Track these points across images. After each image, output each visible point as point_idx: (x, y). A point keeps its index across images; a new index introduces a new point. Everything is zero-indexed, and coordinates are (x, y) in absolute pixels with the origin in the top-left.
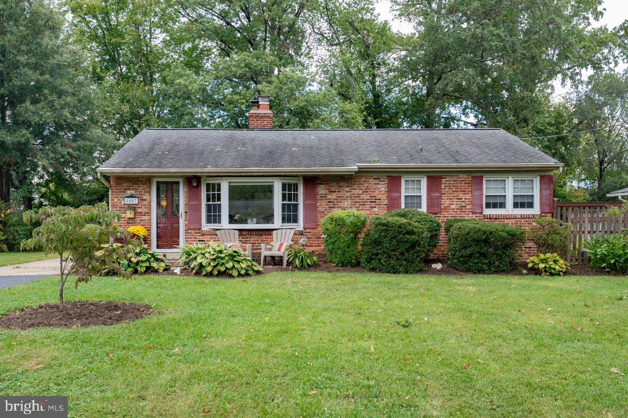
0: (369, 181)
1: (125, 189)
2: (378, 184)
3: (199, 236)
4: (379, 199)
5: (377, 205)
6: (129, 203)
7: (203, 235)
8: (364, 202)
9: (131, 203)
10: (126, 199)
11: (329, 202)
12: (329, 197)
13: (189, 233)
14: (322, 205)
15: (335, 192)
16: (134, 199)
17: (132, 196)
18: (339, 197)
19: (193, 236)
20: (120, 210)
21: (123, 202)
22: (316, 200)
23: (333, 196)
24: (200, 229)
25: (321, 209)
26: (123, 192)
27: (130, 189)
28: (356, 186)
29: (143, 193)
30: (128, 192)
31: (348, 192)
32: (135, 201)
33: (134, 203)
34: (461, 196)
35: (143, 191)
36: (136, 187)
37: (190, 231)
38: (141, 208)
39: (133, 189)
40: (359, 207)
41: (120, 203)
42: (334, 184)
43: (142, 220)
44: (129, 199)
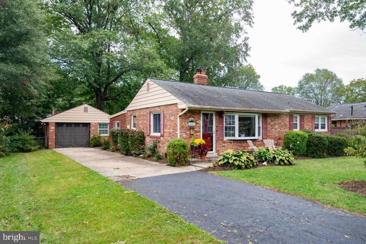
0: (284, 117)
1: (188, 117)
2: (286, 118)
3: (222, 143)
4: (287, 125)
5: (286, 127)
6: (190, 125)
7: (224, 143)
8: (282, 126)
9: (192, 125)
10: (189, 123)
11: (271, 126)
12: (271, 123)
13: (218, 142)
14: (269, 127)
15: (273, 121)
16: (193, 123)
17: (192, 121)
18: (275, 123)
19: (220, 143)
20: (185, 130)
21: (187, 125)
22: (267, 125)
23: (272, 123)
24: (223, 140)
25: (269, 129)
26: (187, 119)
27: (191, 117)
28: (280, 119)
29: (197, 120)
30: (190, 119)
31: (277, 121)
32: (193, 124)
33: (193, 125)
34: (309, 124)
35: (197, 119)
36: (194, 116)
37: (218, 141)
38: (196, 128)
39: (192, 117)
40: (281, 128)
41: (186, 125)
42: (273, 117)
43: (196, 135)
44: (190, 123)
